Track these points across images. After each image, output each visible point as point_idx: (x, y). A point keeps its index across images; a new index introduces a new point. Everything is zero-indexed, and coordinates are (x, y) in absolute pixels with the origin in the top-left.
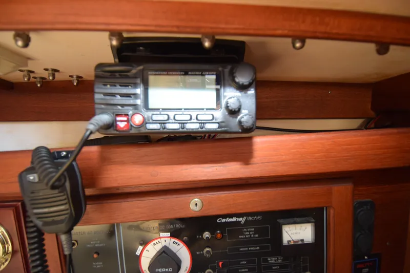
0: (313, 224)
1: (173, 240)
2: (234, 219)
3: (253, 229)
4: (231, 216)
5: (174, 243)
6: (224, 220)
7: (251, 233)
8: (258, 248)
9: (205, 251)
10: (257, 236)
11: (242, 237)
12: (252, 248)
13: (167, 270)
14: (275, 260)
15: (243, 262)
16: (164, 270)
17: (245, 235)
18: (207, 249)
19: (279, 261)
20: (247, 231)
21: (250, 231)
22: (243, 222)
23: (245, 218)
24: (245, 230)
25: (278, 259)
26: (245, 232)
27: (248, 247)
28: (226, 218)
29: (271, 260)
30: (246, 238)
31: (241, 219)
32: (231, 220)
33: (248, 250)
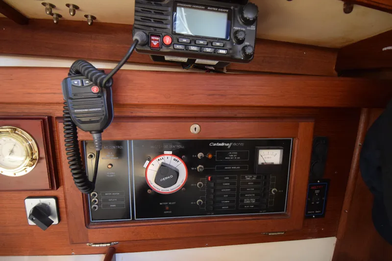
0: (282, 150)
1: (174, 157)
2: (223, 144)
3: (236, 153)
4: (220, 142)
5: (174, 160)
6: (215, 145)
7: (235, 156)
8: (239, 168)
9: (198, 168)
10: (239, 158)
11: (228, 158)
12: (234, 168)
13: (169, 177)
14: (251, 178)
15: (227, 178)
16: (166, 178)
17: (230, 157)
18: (200, 166)
19: (254, 178)
20: (232, 154)
21: (233, 155)
22: (229, 147)
23: (231, 144)
24: (231, 153)
25: (253, 177)
26: (230, 154)
27: (232, 167)
28: (216, 143)
29: (248, 178)
30: (230, 159)
31: (228, 144)
32: (220, 145)
33: (232, 169)
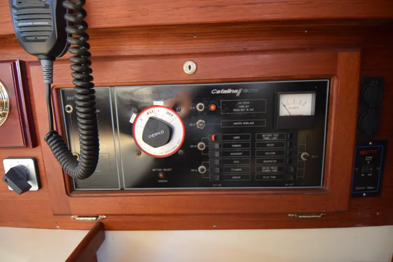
0: (314, 95)
1: (167, 110)
2: (229, 91)
3: (248, 103)
4: (226, 88)
5: (168, 113)
6: (218, 92)
7: (246, 106)
8: (253, 123)
9: (197, 123)
10: (252, 110)
11: (237, 110)
12: (247, 123)
13: (159, 133)
14: (270, 137)
15: (236, 138)
16: (156, 134)
17: (240, 109)
18: (200, 121)
19: (275, 138)
20: (242, 105)
21: (245, 105)
22: (238, 95)
23: (240, 90)
24: (240, 103)
25: (273, 136)
26: (240, 105)
27: (243, 122)
28: (221, 90)
29: (266, 137)
30: (240, 111)
31: (236, 91)
32: (225, 92)
33: (243, 125)
